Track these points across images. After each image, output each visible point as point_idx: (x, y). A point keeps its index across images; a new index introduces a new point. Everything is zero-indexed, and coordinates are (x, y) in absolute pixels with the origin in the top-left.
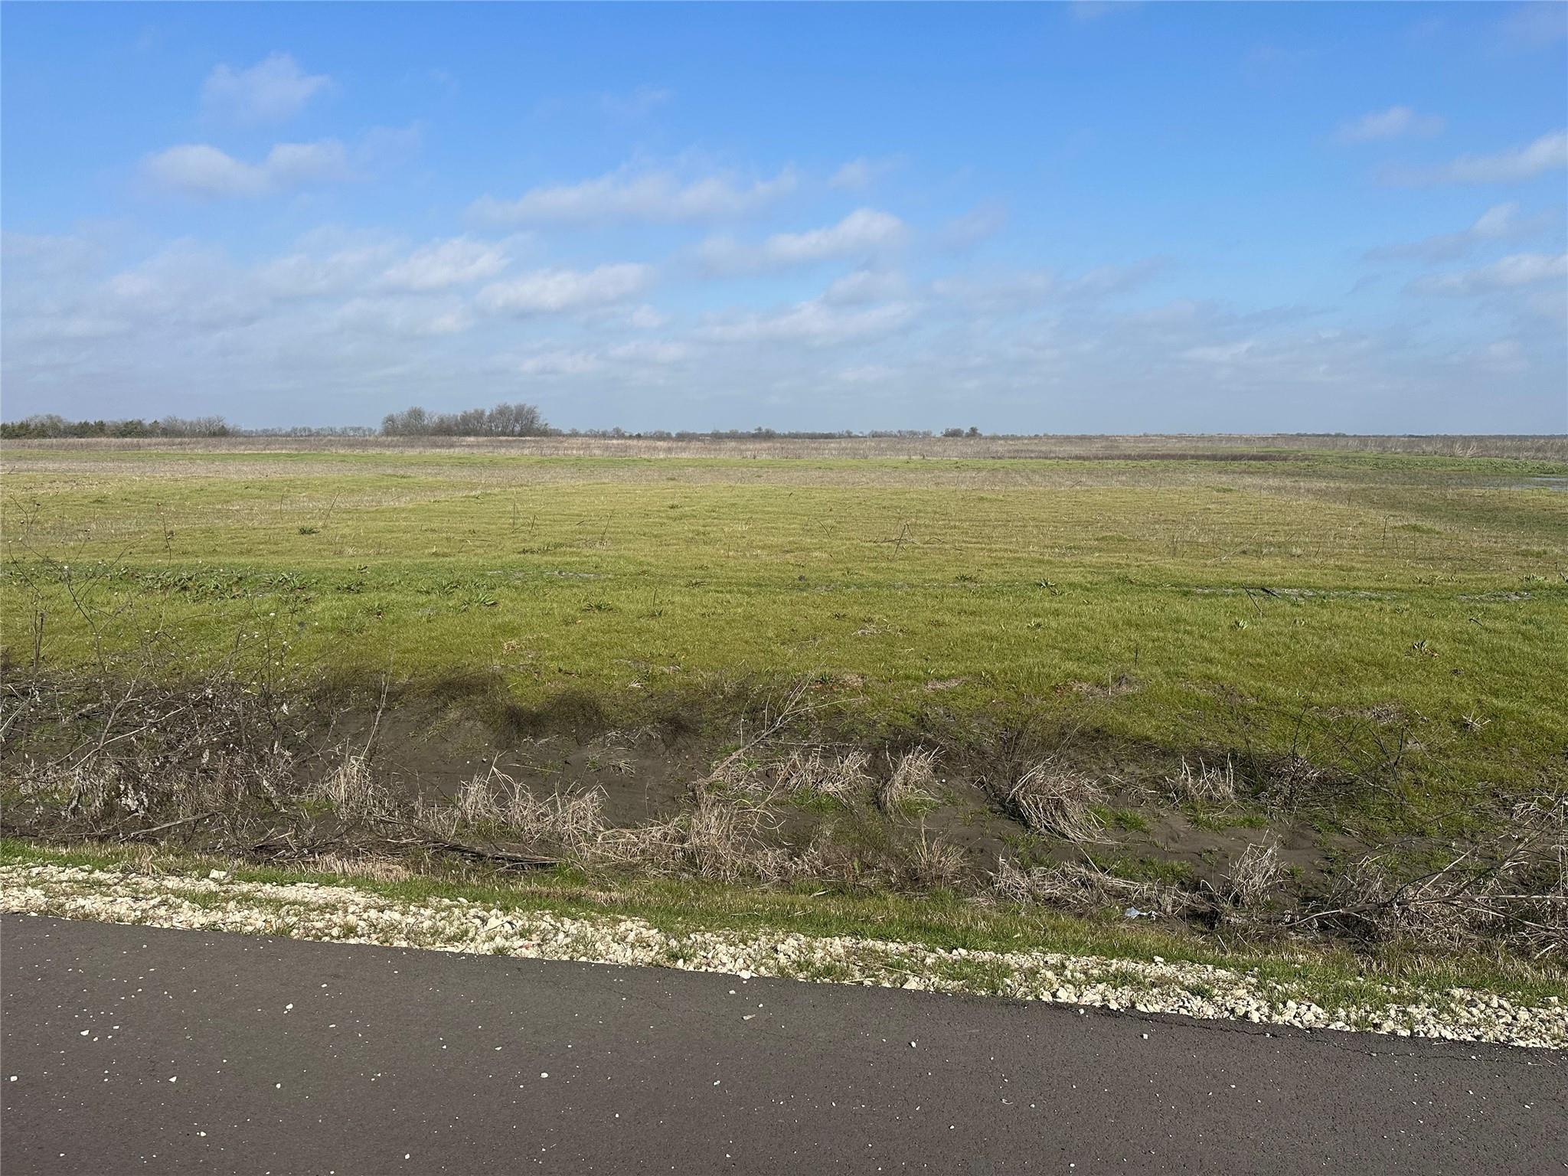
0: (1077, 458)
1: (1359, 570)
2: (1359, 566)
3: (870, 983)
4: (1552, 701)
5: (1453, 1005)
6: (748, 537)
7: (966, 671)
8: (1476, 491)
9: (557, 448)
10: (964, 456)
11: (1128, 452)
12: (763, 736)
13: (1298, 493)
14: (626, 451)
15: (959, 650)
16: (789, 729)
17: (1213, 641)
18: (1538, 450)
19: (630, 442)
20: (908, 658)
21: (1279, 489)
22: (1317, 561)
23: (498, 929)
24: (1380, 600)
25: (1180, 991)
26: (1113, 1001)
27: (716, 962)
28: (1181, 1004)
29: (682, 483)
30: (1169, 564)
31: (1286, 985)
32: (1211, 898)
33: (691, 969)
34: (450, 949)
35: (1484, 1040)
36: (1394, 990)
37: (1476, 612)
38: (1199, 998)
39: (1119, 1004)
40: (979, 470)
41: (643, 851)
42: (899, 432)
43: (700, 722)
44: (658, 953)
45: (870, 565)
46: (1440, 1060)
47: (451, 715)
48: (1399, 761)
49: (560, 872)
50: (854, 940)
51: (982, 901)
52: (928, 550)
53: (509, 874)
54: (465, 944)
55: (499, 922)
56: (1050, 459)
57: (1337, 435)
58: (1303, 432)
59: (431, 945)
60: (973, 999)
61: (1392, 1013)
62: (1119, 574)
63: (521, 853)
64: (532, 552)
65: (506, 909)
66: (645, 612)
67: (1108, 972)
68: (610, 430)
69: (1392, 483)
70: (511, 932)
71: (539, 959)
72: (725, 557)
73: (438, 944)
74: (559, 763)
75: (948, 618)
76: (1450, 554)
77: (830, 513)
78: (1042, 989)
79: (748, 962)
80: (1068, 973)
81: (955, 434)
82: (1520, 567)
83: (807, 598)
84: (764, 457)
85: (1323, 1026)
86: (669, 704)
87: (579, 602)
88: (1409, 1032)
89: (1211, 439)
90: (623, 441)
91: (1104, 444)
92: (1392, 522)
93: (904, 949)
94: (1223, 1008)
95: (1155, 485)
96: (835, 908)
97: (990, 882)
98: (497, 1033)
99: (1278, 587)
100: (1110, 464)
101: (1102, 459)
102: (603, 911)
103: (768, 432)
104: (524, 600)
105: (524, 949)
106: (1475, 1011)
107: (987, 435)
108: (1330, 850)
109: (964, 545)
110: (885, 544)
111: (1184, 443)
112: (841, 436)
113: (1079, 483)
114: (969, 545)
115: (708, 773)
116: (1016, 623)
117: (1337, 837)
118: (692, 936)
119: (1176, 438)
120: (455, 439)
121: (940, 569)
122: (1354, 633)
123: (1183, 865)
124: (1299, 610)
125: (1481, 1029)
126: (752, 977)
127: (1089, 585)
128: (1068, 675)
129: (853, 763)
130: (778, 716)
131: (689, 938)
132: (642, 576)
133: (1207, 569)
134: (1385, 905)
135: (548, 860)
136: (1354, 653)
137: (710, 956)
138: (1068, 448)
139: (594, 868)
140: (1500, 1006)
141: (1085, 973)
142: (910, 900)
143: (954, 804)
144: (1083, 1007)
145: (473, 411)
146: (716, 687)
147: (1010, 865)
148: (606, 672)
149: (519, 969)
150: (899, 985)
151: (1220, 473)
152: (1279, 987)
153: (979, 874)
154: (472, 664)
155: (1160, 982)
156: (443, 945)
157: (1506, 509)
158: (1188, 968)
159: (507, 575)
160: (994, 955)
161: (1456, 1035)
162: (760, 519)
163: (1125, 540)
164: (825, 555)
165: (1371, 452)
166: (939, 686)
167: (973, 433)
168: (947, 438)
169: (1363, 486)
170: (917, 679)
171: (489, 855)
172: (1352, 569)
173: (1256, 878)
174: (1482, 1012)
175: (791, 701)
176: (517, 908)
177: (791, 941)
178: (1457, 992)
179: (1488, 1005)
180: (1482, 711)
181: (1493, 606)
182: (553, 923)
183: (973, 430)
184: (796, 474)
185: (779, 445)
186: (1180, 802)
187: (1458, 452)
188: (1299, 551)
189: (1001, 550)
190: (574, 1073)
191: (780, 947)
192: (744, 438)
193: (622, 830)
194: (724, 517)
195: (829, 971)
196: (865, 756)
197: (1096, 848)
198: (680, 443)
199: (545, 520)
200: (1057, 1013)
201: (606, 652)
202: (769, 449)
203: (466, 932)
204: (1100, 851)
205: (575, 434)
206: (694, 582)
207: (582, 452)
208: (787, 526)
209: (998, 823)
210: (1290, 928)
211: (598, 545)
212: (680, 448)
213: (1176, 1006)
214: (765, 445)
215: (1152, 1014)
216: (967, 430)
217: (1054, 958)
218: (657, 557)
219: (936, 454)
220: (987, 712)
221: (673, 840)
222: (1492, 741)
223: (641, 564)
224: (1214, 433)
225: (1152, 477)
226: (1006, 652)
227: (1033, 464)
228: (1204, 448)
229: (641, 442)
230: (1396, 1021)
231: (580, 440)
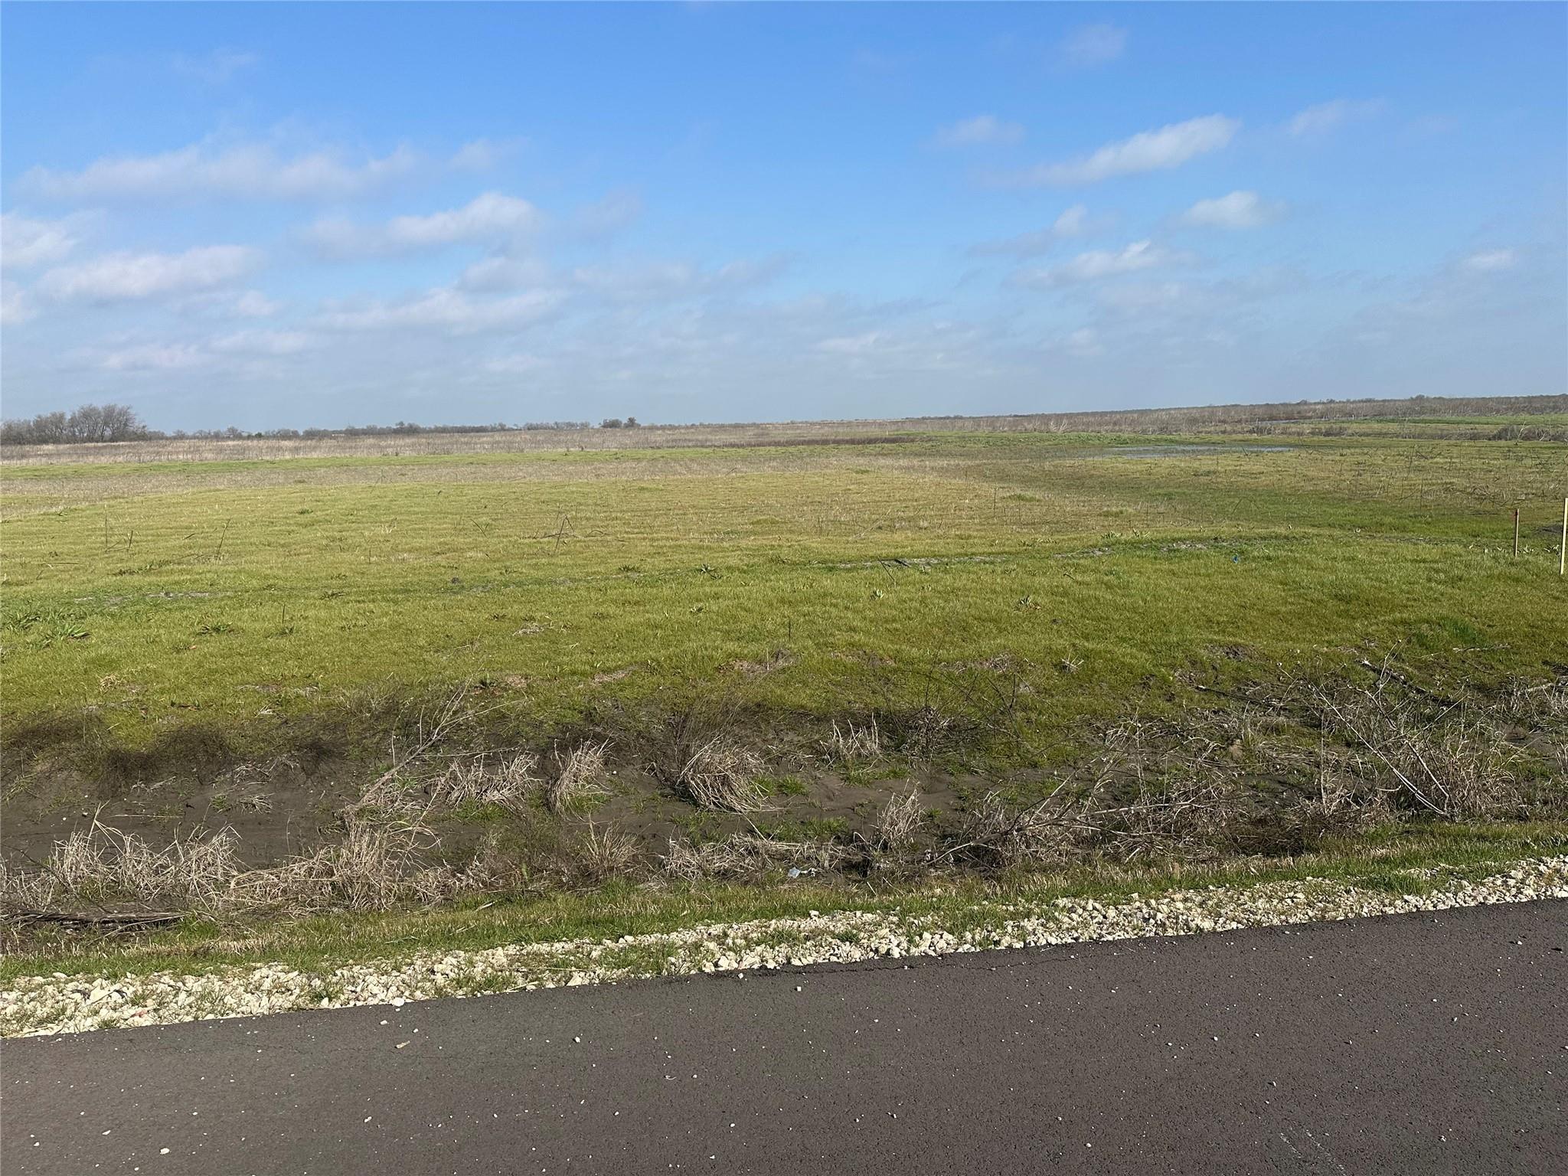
0: (733, 445)
1: (975, 537)
2: (975, 533)
3: (534, 988)
4: (1130, 639)
5: (1056, 914)
6: (392, 541)
7: (633, 661)
8: (1069, 462)
9: (158, 453)
10: (625, 447)
11: (777, 440)
12: (419, 751)
13: (924, 472)
14: (244, 453)
15: (625, 641)
16: (447, 740)
17: (856, 611)
18: (1115, 424)
19: (249, 443)
20: (574, 654)
21: (908, 468)
22: (941, 532)
23: (104, 1000)
24: (992, 563)
25: (830, 940)
26: (770, 961)
27: (366, 994)
28: (832, 952)
29: (313, 486)
30: (814, 543)
31: (922, 919)
32: (863, 848)
33: (338, 1006)
34: (42, 1032)
35: (1081, 940)
36: (1011, 908)
37: (1068, 568)
38: (848, 943)
39: (776, 962)
40: (639, 460)
41: (284, 891)
42: (556, 423)
43: (347, 744)
44: (299, 996)
45: (530, 561)
46: (1046, 964)
47: (39, 768)
48: (1014, 704)
49: (186, 926)
50: (518, 948)
51: (653, 885)
52: (590, 543)
53: (123, 938)
54: (61, 1024)
55: (105, 992)
56: (707, 447)
57: (956, 418)
58: (927, 416)
59: (18, 1032)
60: (638, 984)
61: (1009, 929)
62: (773, 554)
63: (136, 912)
64: (132, 573)
65: (113, 977)
66: (273, 630)
67: (767, 933)
68: (224, 429)
69: (1001, 459)
70: (121, 1001)
71: (157, 1025)
72: (367, 563)
73: (26, 1030)
74: (179, 807)
75: (612, 610)
76: (1048, 518)
77: (486, 510)
78: (705, 961)
79: (402, 989)
80: (729, 941)
81: (614, 425)
82: (1103, 526)
83: (462, 600)
84: (407, 454)
85: (952, 951)
86: (308, 729)
87: (192, 625)
88: (1022, 943)
89: (849, 424)
90: (240, 443)
91: (756, 431)
92: (1001, 494)
93: (570, 946)
94: (869, 949)
95: (802, 469)
96: (500, 919)
97: (662, 865)
98: (104, 1116)
99: (909, 557)
100: (762, 450)
101: (754, 446)
102: (236, 961)
103: (411, 426)
104: (123, 628)
105: (137, 1018)
106: (1074, 916)
107: (646, 425)
108: (961, 789)
109: (625, 535)
110: (546, 539)
111: (826, 429)
112: (493, 430)
113: (734, 470)
114: (631, 536)
115: (357, 798)
116: (679, 609)
117: (967, 778)
118: (338, 972)
119: (820, 424)
120: (27, 448)
121: (602, 562)
122: (972, 594)
123: (838, 820)
124: (927, 577)
125: (1079, 931)
126: (406, 1003)
127: (745, 568)
128: (729, 656)
129: (519, 767)
130: (435, 728)
131: (335, 975)
132: (268, 590)
133: (849, 545)
134: (1006, 833)
135: (170, 915)
136: (973, 612)
137: (359, 989)
138: (724, 437)
139: (227, 916)
140: (1095, 908)
141: (746, 938)
142: (581, 897)
143: (626, 793)
144: (743, 971)
145: (49, 415)
146: (361, 704)
147: (680, 846)
148: (229, 700)
149: (131, 1040)
150: (564, 984)
151: (858, 456)
152: (916, 921)
153: (651, 860)
154: (59, 706)
155: (814, 935)
156: (33, 1029)
157: (1091, 476)
158: (839, 917)
159: (99, 601)
160: (660, 936)
161: (1059, 940)
162: (405, 520)
163: (778, 522)
164: (480, 555)
165: (984, 431)
166: (606, 679)
167: (631, 423)
168: (606, 430)
169: (977, 462)
170: (584, 674)
171: (95, 920)
172: (970, 537)
173: (901, 824)
174: (1080, 916)
175: (448, 711)
176: (128, 974)
177: (449, 960)
178: (1062, 902)
179: (1084, 909)
180: (1077, 653)
181: (1082, 561)
182: (172, 983)
183: (631, 420)
184: (446, 471)
185: (424, 440)
186: (834, 762)
187: (1052, 427)
188: (926, 524)
189: (662, 538)
190: (200, 1142)
191: (436, 967)
192: (384, 434)
193: (258, 872)
194: (364, 520)
195: (489, 983)
196: (533, 757)
197: (762, 817)
198: (309, 442)
199: (147, 536)
200: (720, 981)
201: (228, 679)
202: (413, 445)
203: (64, 1010)
204: (765, 818)
205: (181, 437)
206: (330, 593)
207: (189, 456)
208: (437, 527)
209: (670, 807)
210: (931, 866)
211: (213, 560)
212: (310, 447)
213: (827, 955)
214: (409, 441)
215: (805, 967)
216: (625, 421)
217: (717, 929)
218: (285, 569)
219: (593, 446)
220: (655, 699)
221: (319, 875)
222: (1086, 679)
223: (266, 577)
224: (852, 419)
225: (799, 462)
226: (670, 638)
227: (690, 453)
228: (843, 433)
229: (262, 442)
230: (1012, 936)
231: (186, 443)
